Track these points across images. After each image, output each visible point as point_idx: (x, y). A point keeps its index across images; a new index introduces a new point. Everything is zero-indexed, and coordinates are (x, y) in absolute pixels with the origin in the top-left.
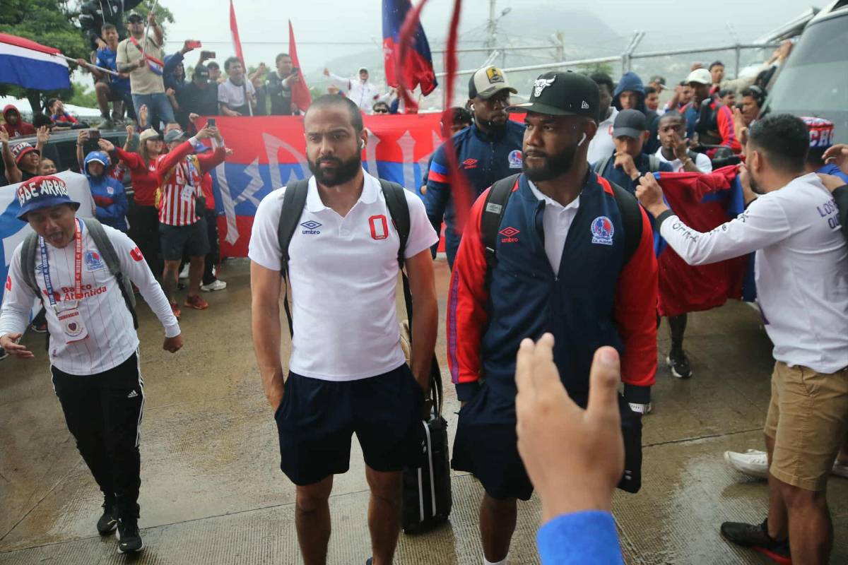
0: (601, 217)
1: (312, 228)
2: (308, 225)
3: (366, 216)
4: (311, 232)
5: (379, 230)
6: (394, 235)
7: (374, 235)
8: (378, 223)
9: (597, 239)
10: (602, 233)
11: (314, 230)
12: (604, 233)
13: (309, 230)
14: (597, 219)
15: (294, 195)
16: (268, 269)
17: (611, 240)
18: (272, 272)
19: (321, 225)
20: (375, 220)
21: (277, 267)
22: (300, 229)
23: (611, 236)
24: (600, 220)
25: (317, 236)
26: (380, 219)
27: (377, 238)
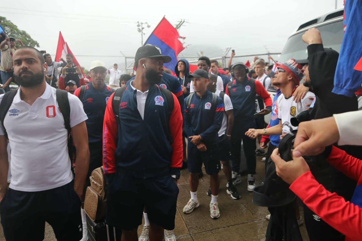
1: (15, 112)
2: (13, 111)
3: (45, 106)
4: (14, 115)
5: (51, 113)
6: (60, 116)
7: (48, 115)
8: (51, 110)
11: (15, 114)
13: (13, 114)
15: (8, 96)
17: (163, 104)
19: (19, 111)
20: (49, 108)
21: (2, 134)
22: (8, 113)
25: (17, 117)
26: (52, 108)
27: (49, 117)
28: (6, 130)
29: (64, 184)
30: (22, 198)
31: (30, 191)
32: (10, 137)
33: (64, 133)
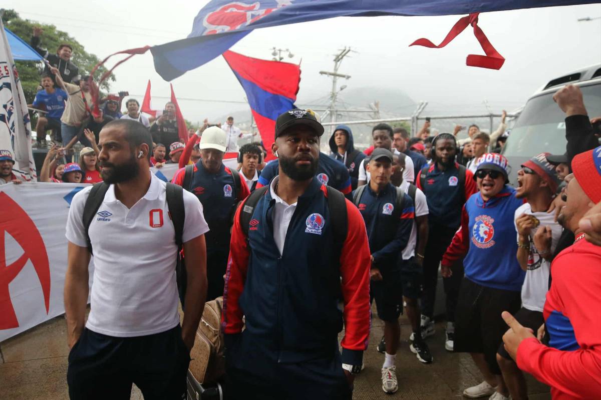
0: (315, 214)
1: (105, 216)
2: (102, 214)
3: (148, 210)
4: (103, 220)
5: (156, 220)
6: (169, 225)
7: (151, 224)
8: (156, 216)
9: (309, 229)
10: (313, 225)
11: (106, 218)
12: (315, 226)
13: (103, 218)
14: (312, 215)
16: (78, 246)
17: (320, 231)
18: (81, 248)
19: (111, 215)
20: (154, 213)
21: (84, 245)
22: (97, 217)
23: (321, 228)
24: (314, 215)
25: (107, 222)
26: (158, 213)
27: (153, 226)
28: (90, 241)
29: (166, 330)
30: (103, 345)
31: (116, 335)
32: (95, 252)
33: (172, 251)
